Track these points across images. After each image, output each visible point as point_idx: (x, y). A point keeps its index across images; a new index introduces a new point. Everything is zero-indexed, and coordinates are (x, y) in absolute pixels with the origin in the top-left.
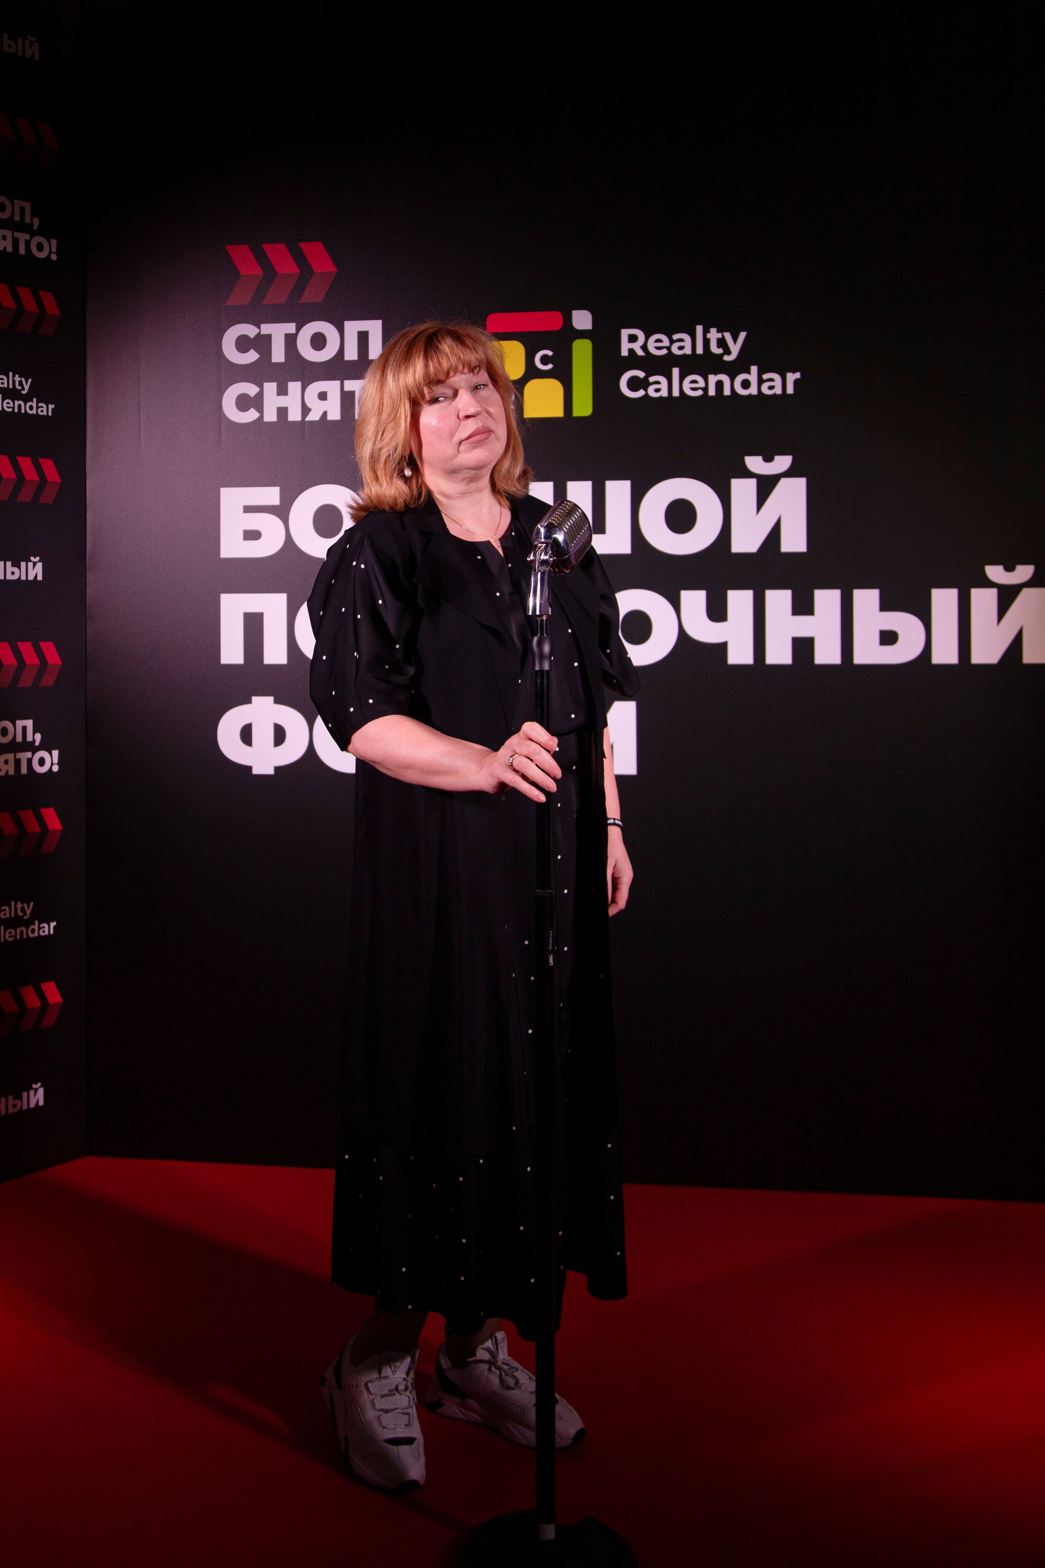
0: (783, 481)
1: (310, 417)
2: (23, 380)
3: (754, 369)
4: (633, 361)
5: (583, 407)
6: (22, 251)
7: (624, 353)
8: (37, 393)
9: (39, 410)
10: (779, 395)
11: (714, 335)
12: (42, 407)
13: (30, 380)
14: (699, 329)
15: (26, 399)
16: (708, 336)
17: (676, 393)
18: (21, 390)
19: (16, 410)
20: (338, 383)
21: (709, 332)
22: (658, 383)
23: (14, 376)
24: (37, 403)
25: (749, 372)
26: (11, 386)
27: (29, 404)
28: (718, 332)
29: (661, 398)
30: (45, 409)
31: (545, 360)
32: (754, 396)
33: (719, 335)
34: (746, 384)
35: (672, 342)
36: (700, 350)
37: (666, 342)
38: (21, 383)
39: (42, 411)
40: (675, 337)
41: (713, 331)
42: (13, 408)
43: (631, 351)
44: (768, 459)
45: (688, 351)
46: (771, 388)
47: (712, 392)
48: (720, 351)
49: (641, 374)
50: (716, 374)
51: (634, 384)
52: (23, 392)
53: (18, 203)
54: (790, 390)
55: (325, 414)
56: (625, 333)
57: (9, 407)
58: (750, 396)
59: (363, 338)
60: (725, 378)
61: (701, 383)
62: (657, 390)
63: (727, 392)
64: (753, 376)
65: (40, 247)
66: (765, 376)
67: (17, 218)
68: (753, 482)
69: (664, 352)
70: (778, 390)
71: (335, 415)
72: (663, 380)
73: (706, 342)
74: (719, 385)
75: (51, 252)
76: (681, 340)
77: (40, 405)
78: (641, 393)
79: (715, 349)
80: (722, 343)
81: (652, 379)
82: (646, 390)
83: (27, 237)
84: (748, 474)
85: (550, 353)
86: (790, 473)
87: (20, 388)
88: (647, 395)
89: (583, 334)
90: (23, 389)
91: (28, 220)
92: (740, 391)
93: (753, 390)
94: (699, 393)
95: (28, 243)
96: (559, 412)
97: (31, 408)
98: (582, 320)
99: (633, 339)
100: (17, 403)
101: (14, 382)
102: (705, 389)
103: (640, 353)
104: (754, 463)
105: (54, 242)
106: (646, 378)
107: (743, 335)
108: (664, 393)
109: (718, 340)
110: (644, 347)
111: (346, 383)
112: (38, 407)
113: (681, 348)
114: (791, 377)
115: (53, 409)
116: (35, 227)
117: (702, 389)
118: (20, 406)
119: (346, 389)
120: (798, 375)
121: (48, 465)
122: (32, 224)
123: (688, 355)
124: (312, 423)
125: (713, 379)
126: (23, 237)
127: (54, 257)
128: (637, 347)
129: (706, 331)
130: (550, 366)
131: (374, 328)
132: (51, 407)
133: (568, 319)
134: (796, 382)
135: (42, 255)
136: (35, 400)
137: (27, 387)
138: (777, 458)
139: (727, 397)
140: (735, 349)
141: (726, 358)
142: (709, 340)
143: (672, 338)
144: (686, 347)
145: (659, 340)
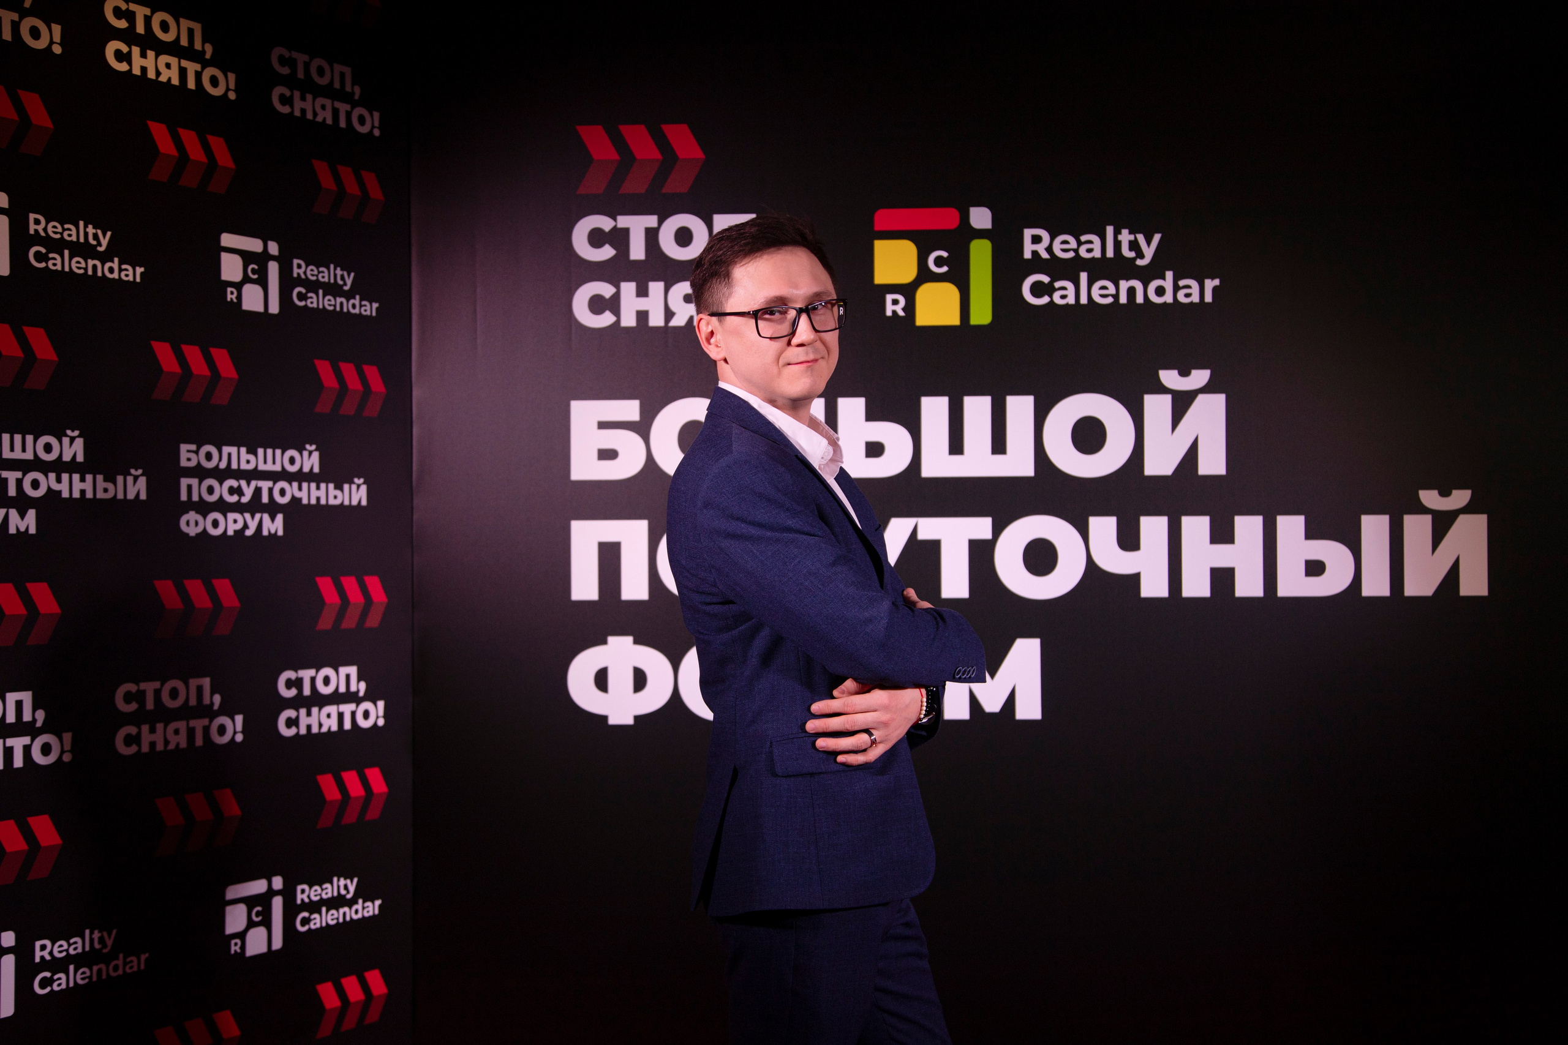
0: (1201, 397)
1: (674, 322)
2: (345, 274)
3: (1169, 275)
4: (1037, 264)
5: (982, 314)
6: (343, 124)
7: (1027, 255)
8: (360, 290)
9: (363, 308)
10: (1196, 304)
11: (1125, 237)
12: (365, 306)
13: (352, 275)
14: (1110, 230)
15: (349, 296)
16: (1120, 237)
17: (1084, 300)
18: (342, 286)
19: (338, 309)
21: (1120, 233)
22: (1064, 288)
23: (335, 269)
24: (361, 300)
25: (1164, 279)
26: (332, 281)
27: (352, 301)
28: (1130, 233)
29: (1067, 305)
30: (368, 308)
31: (939, 262)
32: (1169, 304)
33: (1132, 237)
34: (1160, 291)
35: (1080, 243)
36: (1110, 253)
37: (1073, 244)
38: (342, 278)
39: (366, 311)
40: (1083, 238)
41: (1125, 232)
42: (335, 306)
43: (1035, 253)
44: (1184, 373)
45: (1097, 254)
46: (1188, 295)
47: (1123, 299)
48: (1132, 255)
49: (1046, 279)
50: (1127, 280)
51: (1038, 289)
52: (346, 288)
53: (338, 68)
54: (1208, 298)
56: (1028, 233)
57: (330, 305)
58: (1165, 303)
60: (1137, 285)
61: (1112, 290)
62: (1063, 297)
63: (1140, 299)
64: (1168, 283)
65: (362, 120)
66: (1181, 283)
67: (337, 85)
68: (1168, 398)
69: (1071, 254)
70: (1195, 298)
72: (1069, 285)
73: (1117, 245)
74: (1131, 291)
75: (373, 127)
76: (1090, 242)
77: (364, 303)
78: (1045, 300)
79: (1127, 253)
80: (1134, 246)
81: (1057, 285)
82: (1051, 296)
83: (348, 107)
84: (1163, 390)
85: (945, 254)
86: (1207, 389)
87: (341, 282)
88: (1052, 301)
89: (981, 234)
90: (345, 284)
91: (348, 89)
92: (1155, 299)
93: (1168, 298)
94: (1110, 300)
95: (349, 115)
96: (954, 320)
97: (354, 306)
98: (981, 218)
99: (1036, 240)
100: (339, 300)
101: (335, 275)
102: (1116, 297)
104: (1169, 378)
105: (376, 115)
106: (1051, 283)
107: (1157, 238)
108: (1071, 300)
109: (1130, 242)
110: (1049, 249)
112: (361, 306)
113: (1089, 251)
114: (1210, 284)
115: (377, 309)
116: (357, 97)
117: (1112, 296)
118: (342, 304)
120: (1217, 282)
121: (372, 373)
122: (353, 94)
123: (1098, 259)
124: (676, 328)
125: (1124, 285)
126: (343, 107)
127: (377, 133)
128: (1041, 248)
129: (1117, 232)
130: (945, 269)
132: (375, 305)
133: (965, 217)
134: (1215, 290)
135: (364, 130)
136: (358, 297)
137: (349, 282)
138: (1194, 372)
139: (1140, 305)
140: (1149, 252)
141: (1139, 262)
142: (1120, 242)
143: (1080, 240)
144: (1095, 250)
145: (1065, 242)
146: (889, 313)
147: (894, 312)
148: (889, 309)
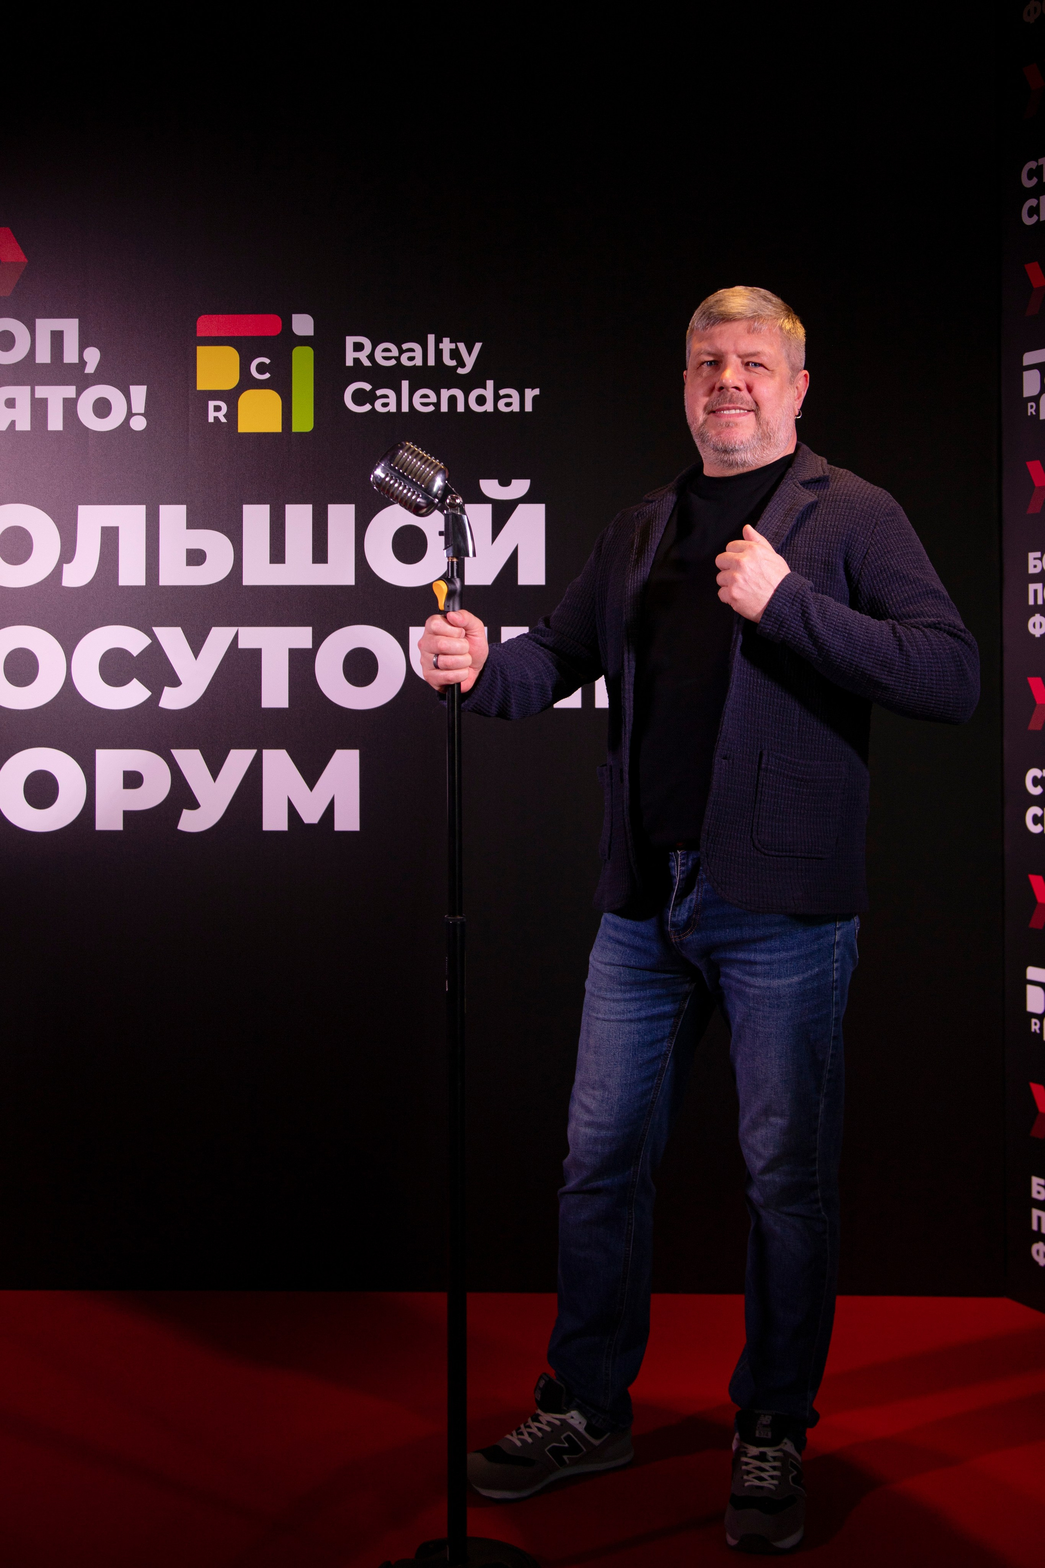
0: (521, 507)
3: (490, 384)
4: (358, 372)
5: (304, 421)
7: (349, 363)
10: (516, 413)
11: (447, 345)
14: (431, 338)
16: (441, 346)
17: (405, 408)
20: (28, 389)
21: (442, 342)
22: (386, 396)
25: (485, 388)
28: (451, 342)
29: (389, 413)
31: (261, 368)
32: (490, 413)
33: (453, 346)
34: (481, 400)
35: (402, 352)
36: (431, 362)
37: (395, 352)
40: (405, 346)
41: (446, 340)
43: (357, 361)
44: (505, 483)
45: (418, 362)
46: (508, 405)
47: (444, 408)
48: (453, 363)
49: (367, 387)
50: (449, 388)
51: (360, 397)
54: (529, 408)
55: (13, 423)
56: (350, 341)
58: (486, 412)
59: (57, 338)
60: (459, 393)
61: (433, 398)
62: (385, 405)
63: (461, 408)
64: (488, 392)
66: (502, 392)
68: (488, 507)
69: (393, 362)
70: (516, 408)
71: (24, 424)
72: (391, 393)
73: (439, 353)
74: (452, 400)
76: (412, 350)
78: (367, 407)
79: (448, 362)
80: (455, 354)
81: (379, 392)
82: (372, 404)
84: (484, 499)
85: (267, 361)
86: (527, 499)
88: (374, 409)
89: (304, 341)
92: (476, 408)
93: (489, 407)
94: (431, 408)
96: (277, 427)
98: (303, 325)
99: (358, 347)
102: (437, 405)
103: (367, 363)
104: (490, 487)
106: (373, 391)
107: (478, 346)
108: (393, 408)
109: (451, 350)
110: (371, 357)
111: (37, 388)
113: (411, 359)
114: (530, 394)
117: (433, 404)
119: (37, 396)
120: (537, 391)
123: (419, 367)
125: (445, 394)
128: (363, 356)
129: (438, 341)
130: (267, 376)
131: (70, 327)
133: (288, 323)
134: (535, 399)
138: (514, 482)
139: (461, 413)
140: (470, 361)
141: (460, 371)
142: (442, 350)
143: (402, 348)
144: (416, 357)
145: (387, 350)
146: (211, 420)
147: (216, 418)
148: (212, 415)
